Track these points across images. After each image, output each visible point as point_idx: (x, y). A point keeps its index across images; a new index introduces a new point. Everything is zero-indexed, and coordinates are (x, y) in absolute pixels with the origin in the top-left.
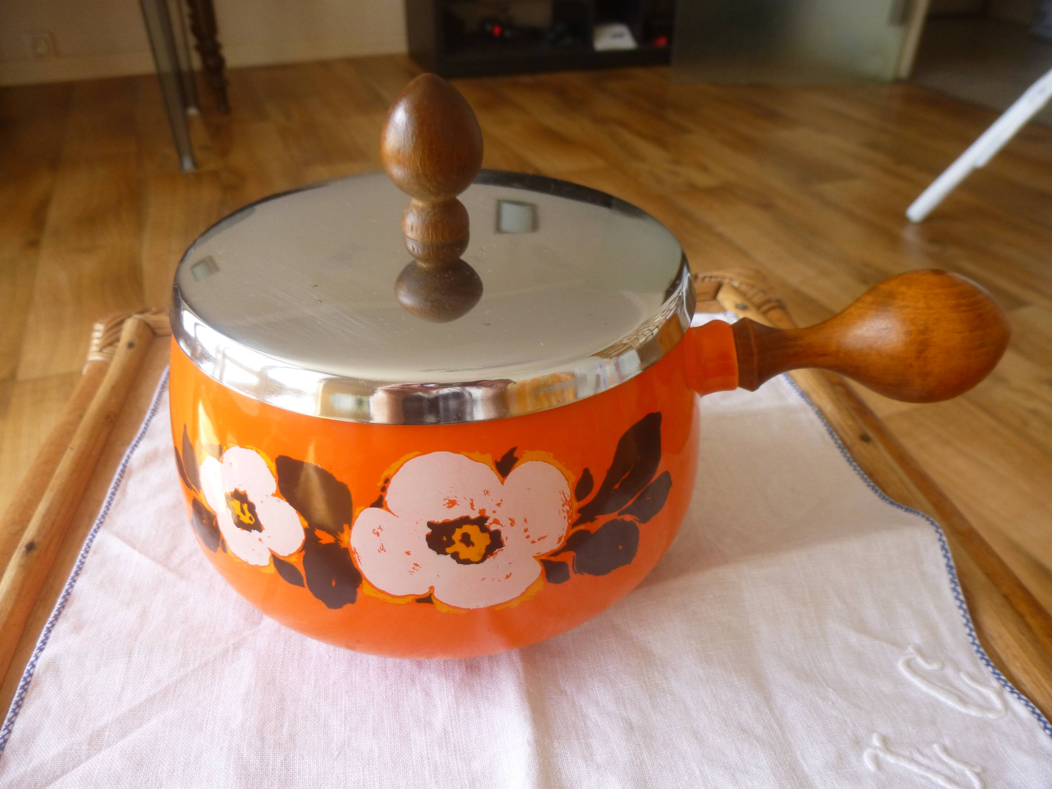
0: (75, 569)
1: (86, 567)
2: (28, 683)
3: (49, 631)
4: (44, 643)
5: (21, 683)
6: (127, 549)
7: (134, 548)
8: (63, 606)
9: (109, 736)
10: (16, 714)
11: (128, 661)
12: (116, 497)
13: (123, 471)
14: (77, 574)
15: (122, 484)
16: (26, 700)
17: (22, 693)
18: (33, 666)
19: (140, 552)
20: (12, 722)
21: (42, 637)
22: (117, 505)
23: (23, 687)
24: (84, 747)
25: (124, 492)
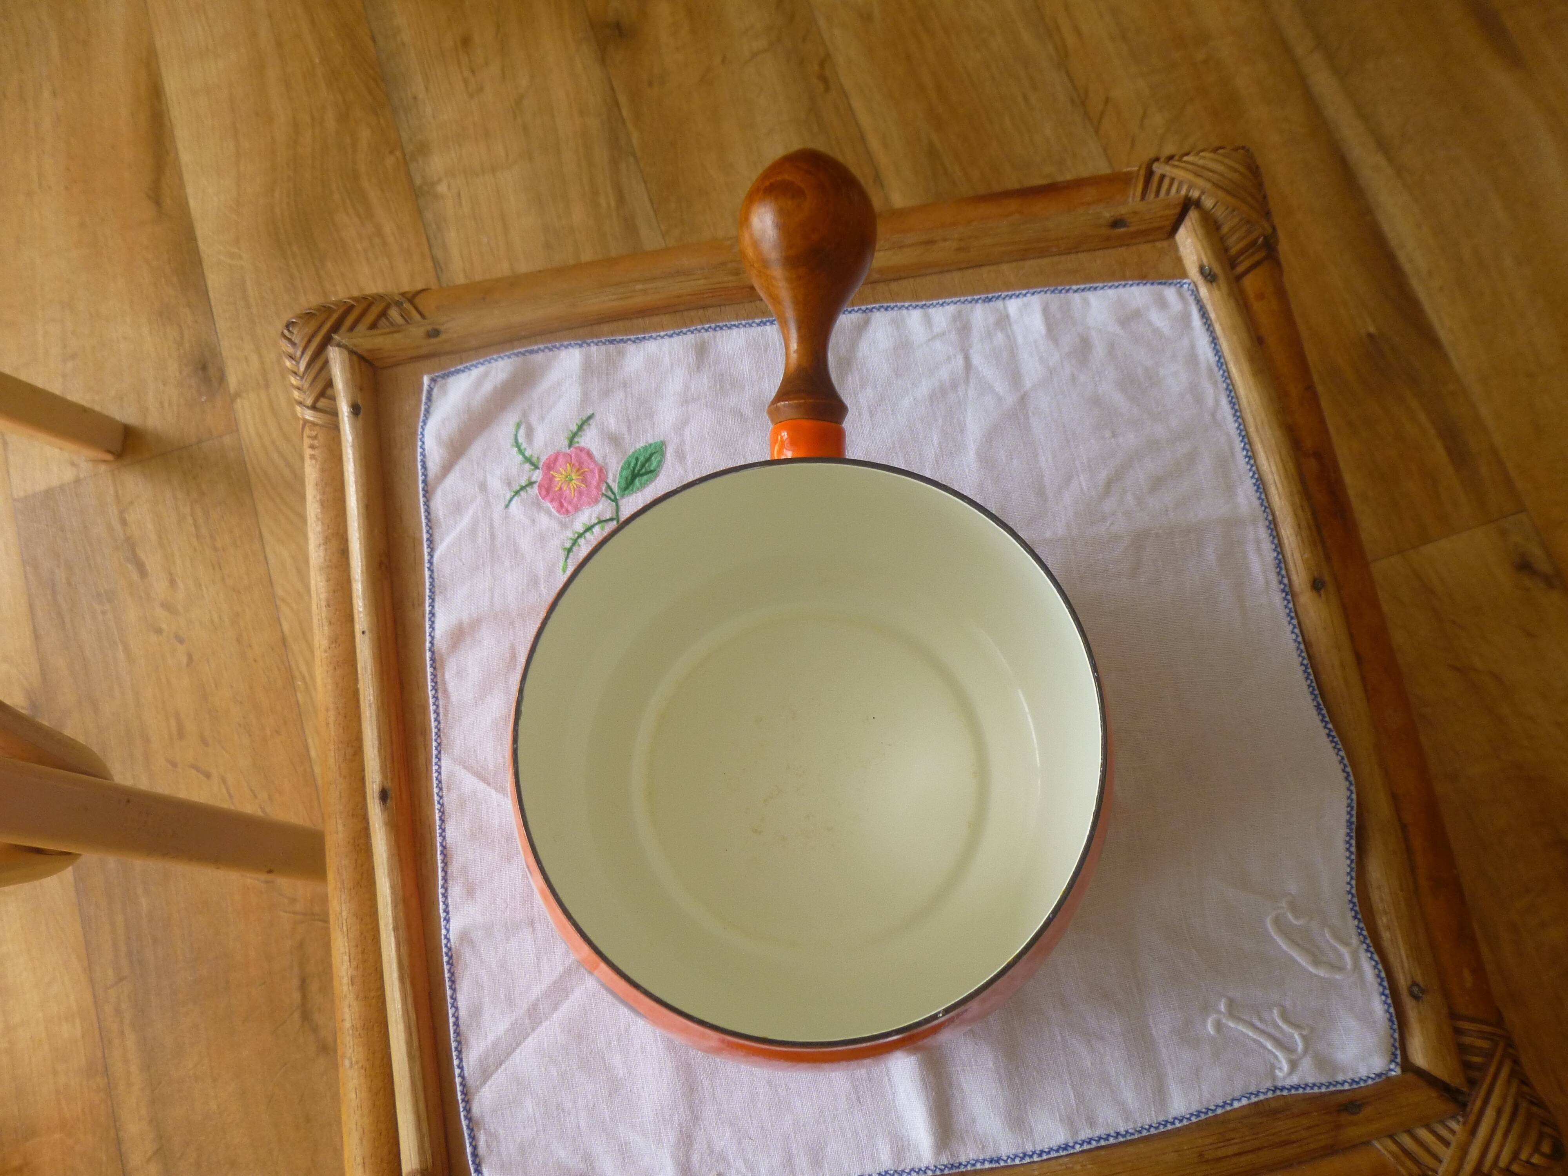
0: (437, 815)
1: (447, 809)
2: (451, 958)
3: (445, 896)
4: (446, 911)
5: (445, 959)
6: (481, 786)
7: (489, 784)
8: (445, 863)
9: (543, 1008)
10: (454, 990)
11: (533, 930)
12: (441, 702)
13: (433, 659)
14: (442, 820)
15: (439, 679)
16: (456, 975)
17: (450, 968)
18: (449, 940)
19: (496, 790)
20: (454, 999)
21: (442, 907)
22: (446, 715)
23: (448, 963)
24: (527, 1021)
25: (445, 691)
